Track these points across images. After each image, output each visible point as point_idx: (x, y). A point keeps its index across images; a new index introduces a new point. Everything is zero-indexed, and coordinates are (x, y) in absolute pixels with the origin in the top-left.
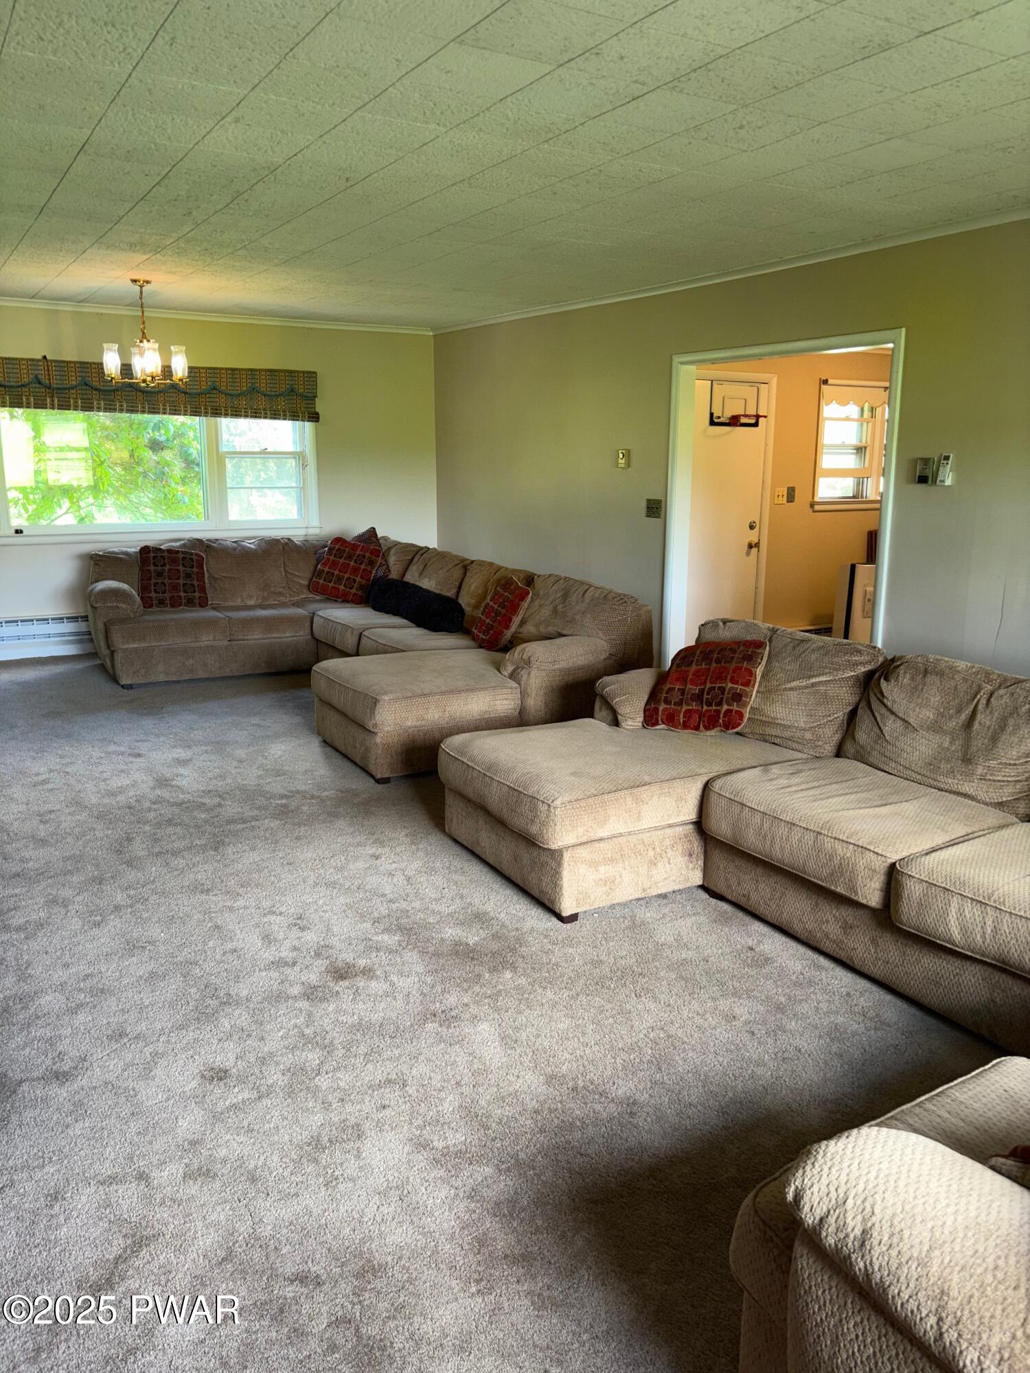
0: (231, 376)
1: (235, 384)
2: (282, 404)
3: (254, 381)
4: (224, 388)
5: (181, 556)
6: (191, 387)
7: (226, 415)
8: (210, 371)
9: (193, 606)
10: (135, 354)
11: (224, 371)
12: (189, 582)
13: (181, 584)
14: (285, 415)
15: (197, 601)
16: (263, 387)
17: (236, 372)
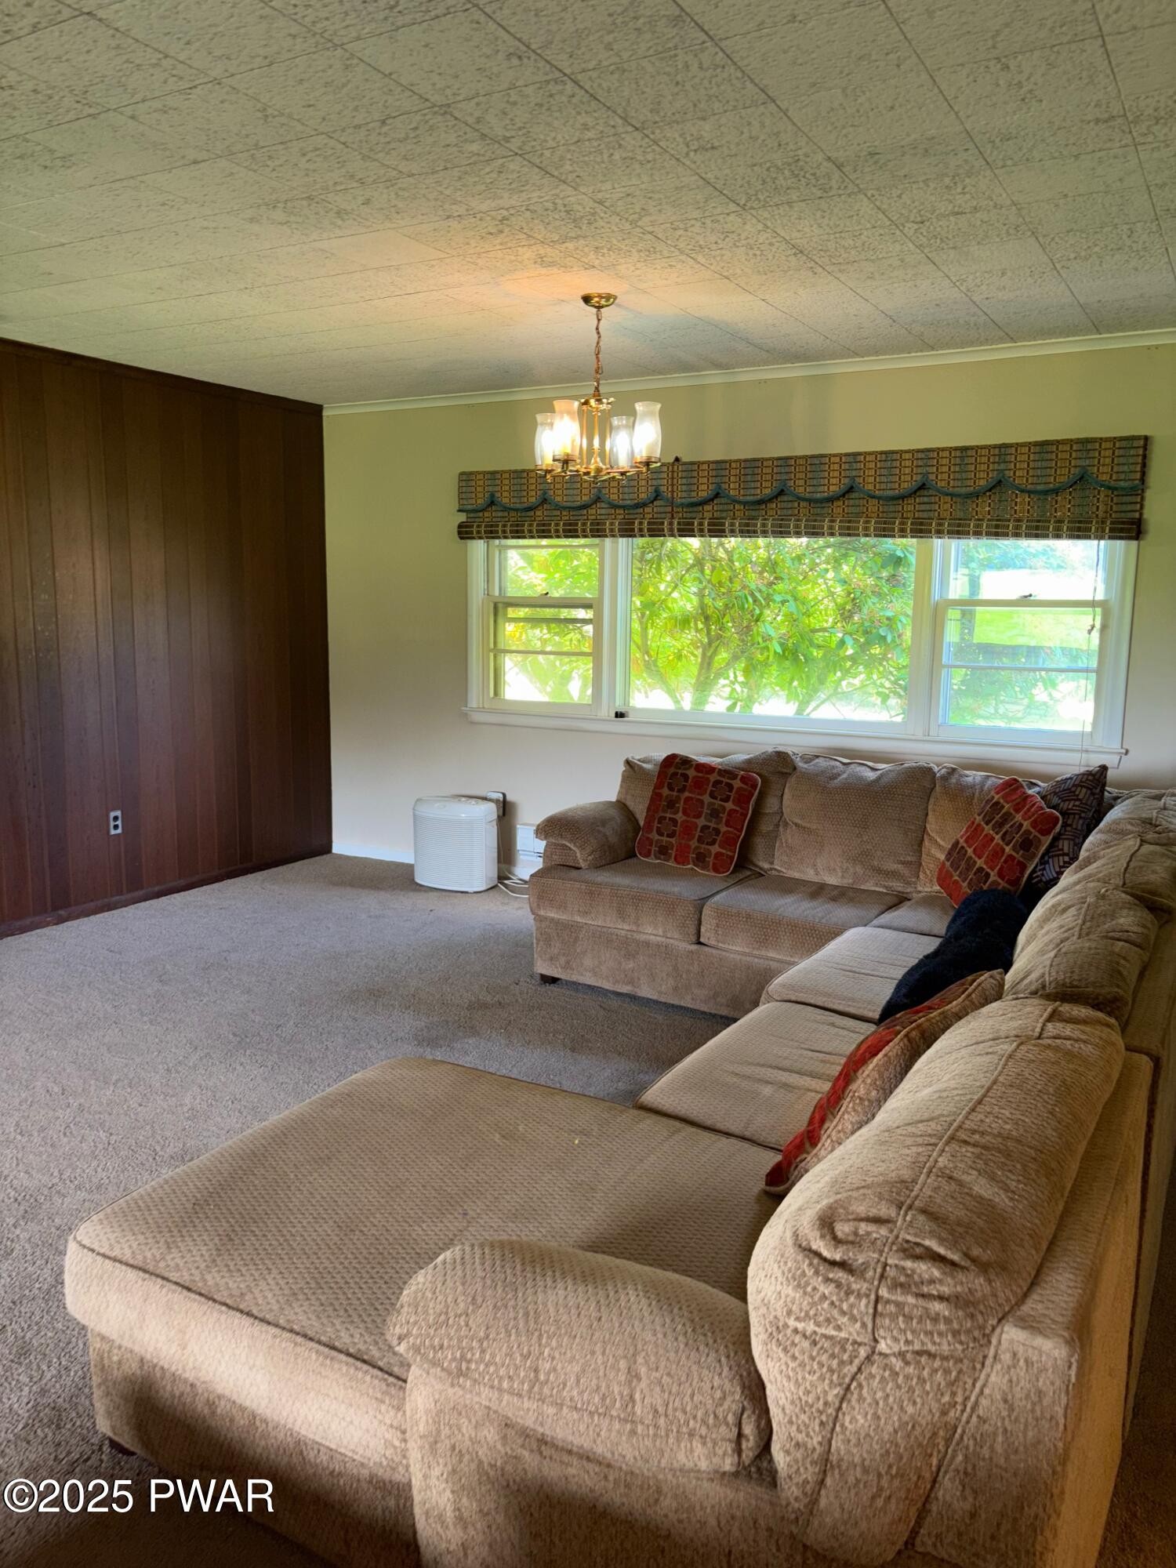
0: (958, 461)
1: (964, 476)
2: (1064, 507)
3: (1002, 467)
4: (943, 484)
5: (713, 777)
6: (883, 486)
7: (939, 533)
8: (920, 455)
9: (703, 868)
10: (618, 428)
11: (946, 454)
12: (712, 825)
13: (700, 825)
14: (1058, 529)
15: (711, 860)
16: (1021, 477)
17: (970, 453)
